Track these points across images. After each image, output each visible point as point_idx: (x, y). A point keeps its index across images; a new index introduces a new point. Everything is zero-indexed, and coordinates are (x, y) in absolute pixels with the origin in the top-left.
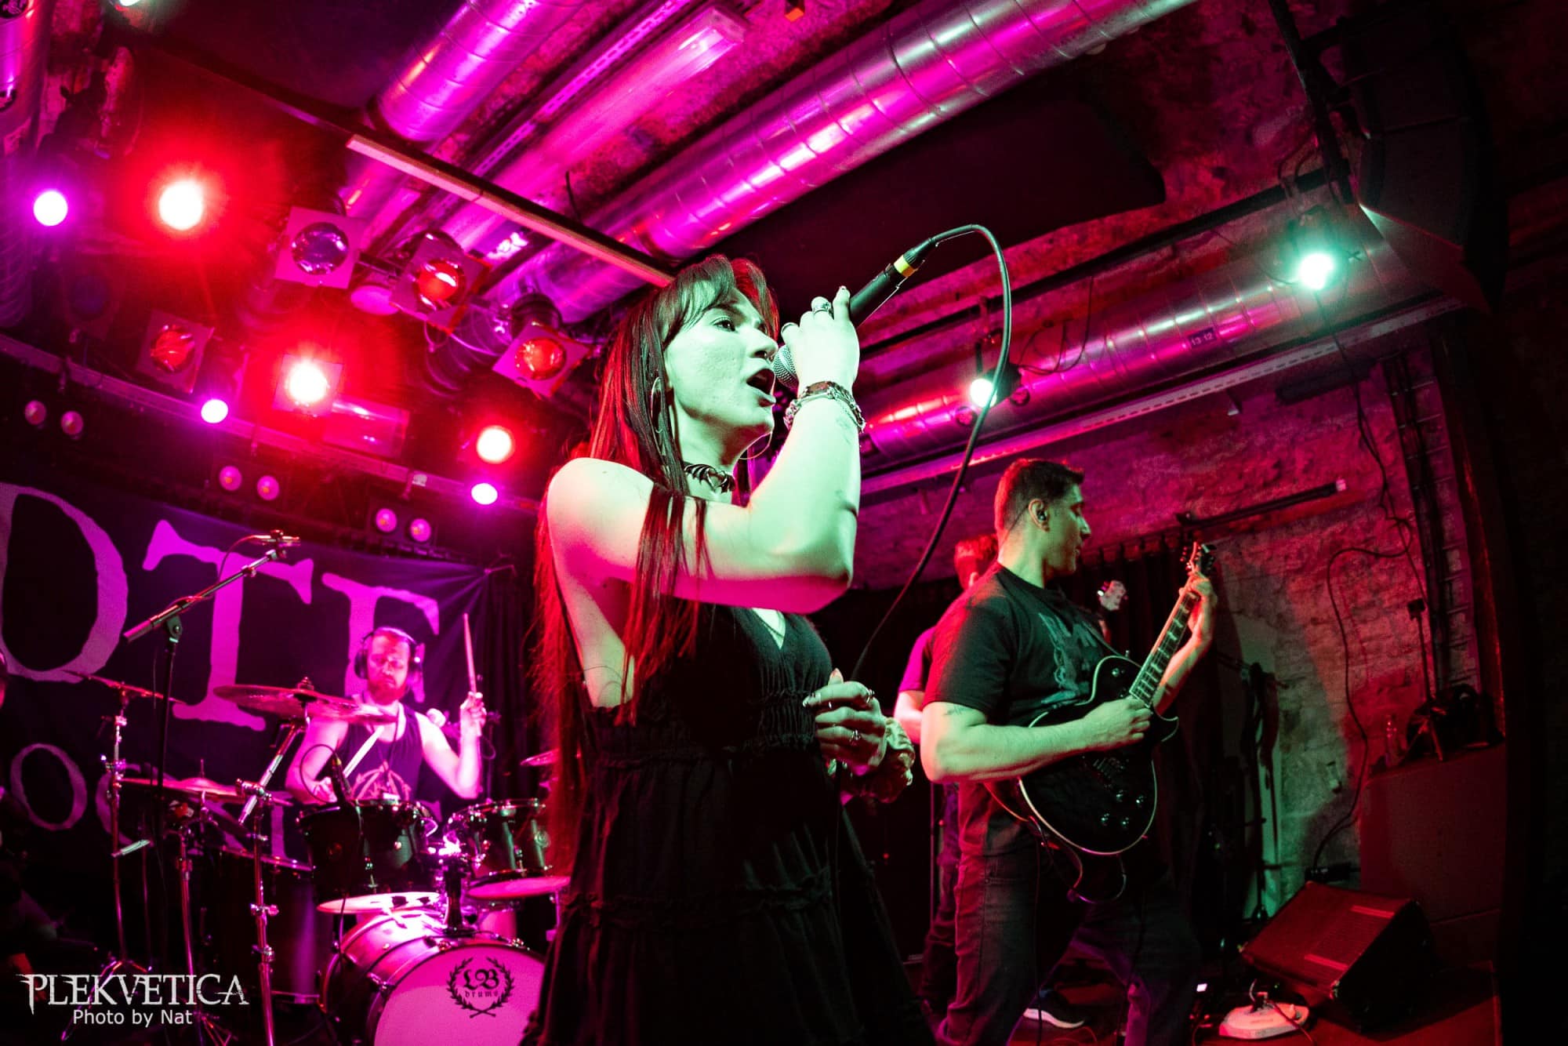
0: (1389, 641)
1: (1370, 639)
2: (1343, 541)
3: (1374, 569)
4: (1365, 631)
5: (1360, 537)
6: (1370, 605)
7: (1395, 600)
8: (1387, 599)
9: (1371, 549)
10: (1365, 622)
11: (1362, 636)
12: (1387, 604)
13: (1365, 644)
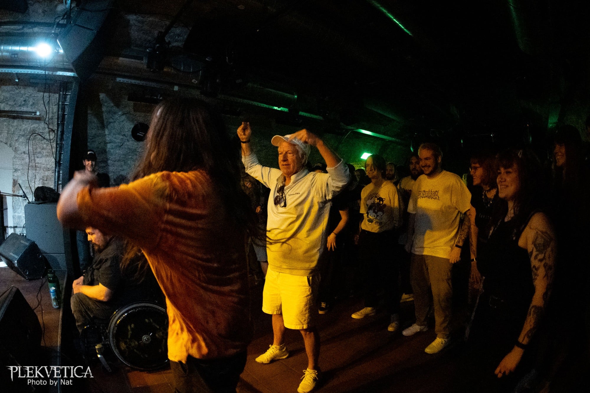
0: (43, 166)
1: (38, 163)
2: (36, 130)
3: (43, 142)
4: (37, 160)
5: (41, 131)
6: (40, 153)
7: (47, 154)
8: (45, 152)
9: (43, 136)
10: (38, 157)
11: (36, 162)
12: (44, 154)
13: (36, 164)
